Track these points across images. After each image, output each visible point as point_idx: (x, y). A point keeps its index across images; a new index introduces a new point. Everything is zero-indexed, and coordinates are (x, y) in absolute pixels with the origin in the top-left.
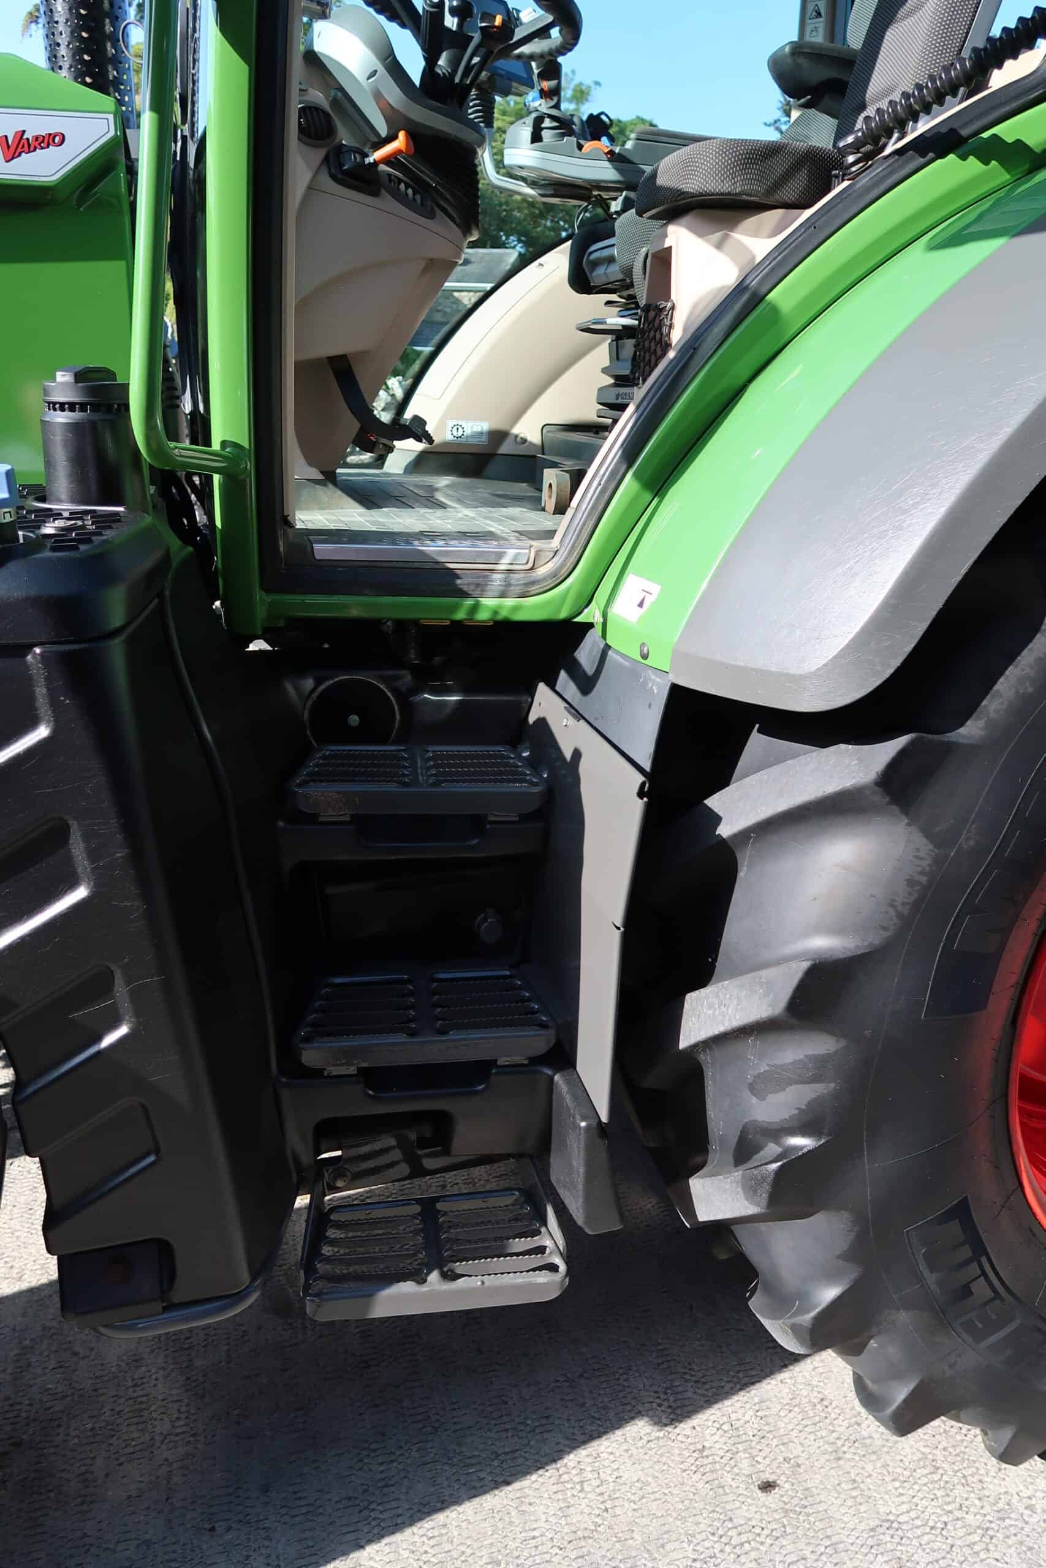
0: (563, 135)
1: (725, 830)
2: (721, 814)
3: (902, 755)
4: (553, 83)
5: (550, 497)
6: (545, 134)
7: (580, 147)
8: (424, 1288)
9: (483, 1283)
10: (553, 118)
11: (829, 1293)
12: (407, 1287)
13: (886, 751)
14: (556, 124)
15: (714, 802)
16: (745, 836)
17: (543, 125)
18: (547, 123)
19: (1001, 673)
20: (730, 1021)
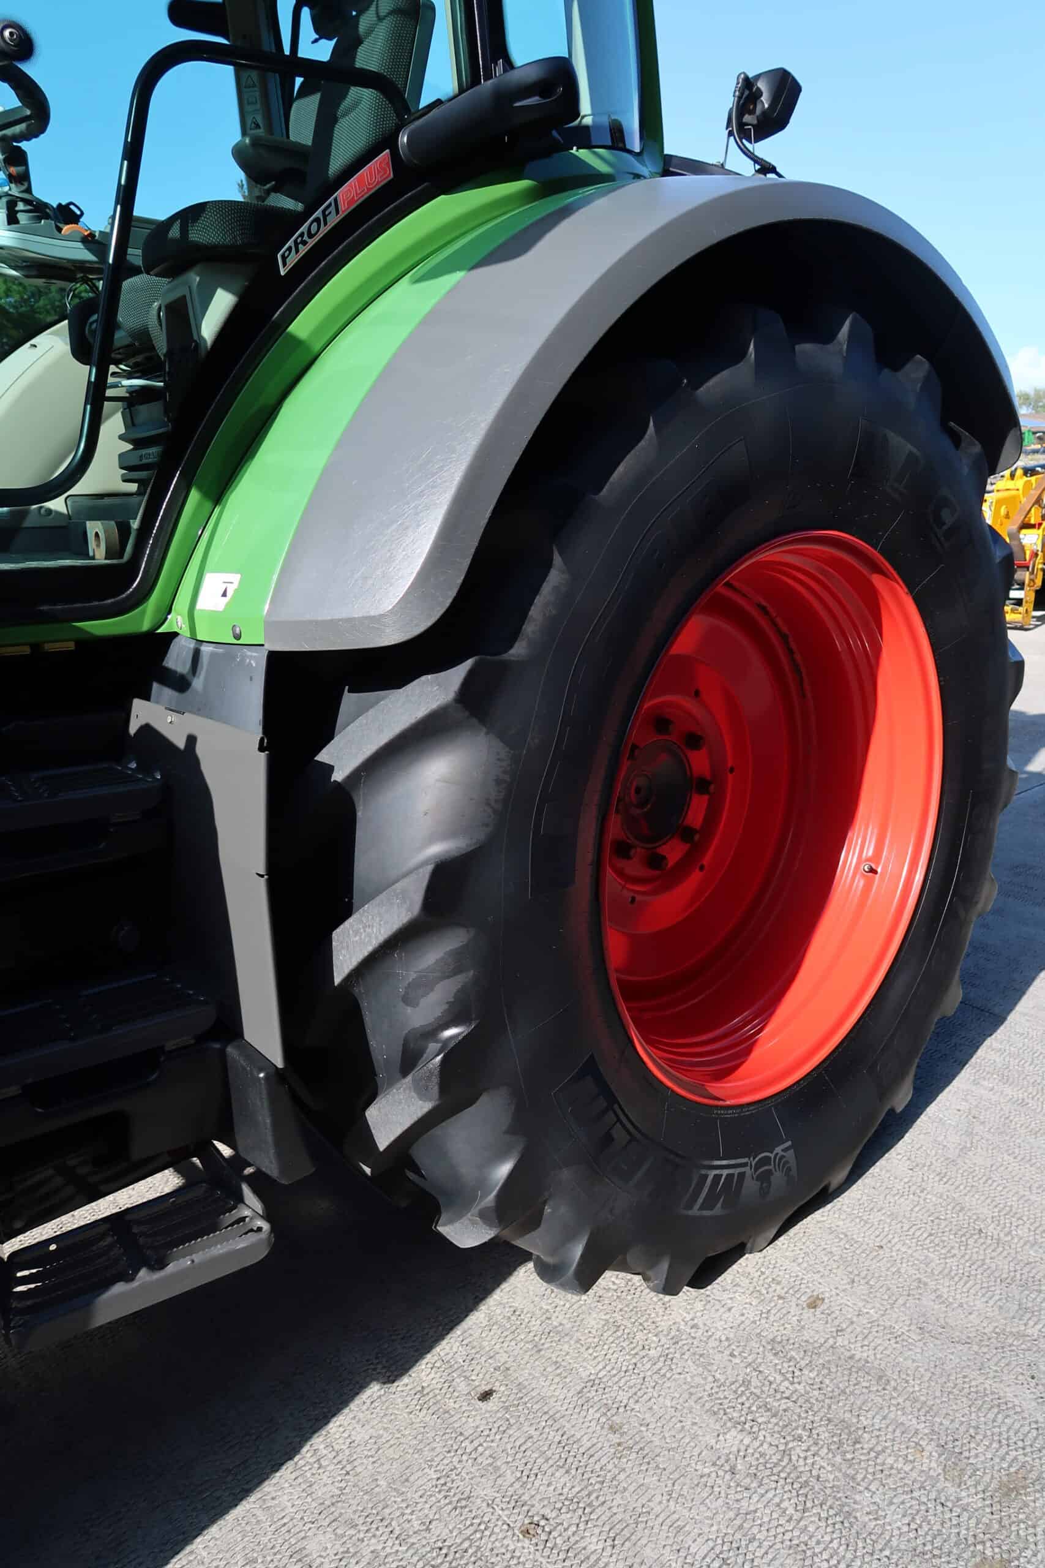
0: (39, 219)
1: (338, 776)
2: (332, 764)
3: (471, 674)
4: (21, 169)
5: (98, 545)
6: (20, 216)
7: (60, 230)
8: (135, 1284)
9: (193, 1261)
10: (26, 202)
11: (504, 1169)
12: (119, 1288)
13: (457, 675)
14: (29, 207)
15: (323, 757)
16: (356, 776)
17: (17, 209)
18: (21, 206)
19: (531, 604)
20: (377, 938)
